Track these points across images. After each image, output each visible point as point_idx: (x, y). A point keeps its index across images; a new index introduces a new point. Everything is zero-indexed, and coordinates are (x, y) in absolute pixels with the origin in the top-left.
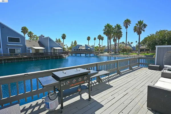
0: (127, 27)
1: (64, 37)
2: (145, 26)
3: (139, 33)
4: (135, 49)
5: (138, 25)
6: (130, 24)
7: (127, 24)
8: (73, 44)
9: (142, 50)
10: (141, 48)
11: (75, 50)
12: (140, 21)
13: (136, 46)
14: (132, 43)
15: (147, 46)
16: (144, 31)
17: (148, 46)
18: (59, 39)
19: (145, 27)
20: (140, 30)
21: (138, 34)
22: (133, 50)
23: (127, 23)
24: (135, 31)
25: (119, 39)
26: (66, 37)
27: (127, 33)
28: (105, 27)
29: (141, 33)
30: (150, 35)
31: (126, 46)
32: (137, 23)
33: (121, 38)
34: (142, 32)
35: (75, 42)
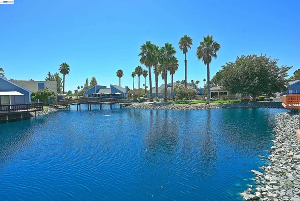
0: (185, 51)
1: (65, 70)
2: (217, 47)
3: (207, 61)
4: (203, 93)
5: (204, 46)
6: (191, 46)
7: (185, 45)
8: (89, 85)
9: (214, 94)
10: (212, 90)
11: (89, 96)
12: (208, 37)
13: (205, 87)
14: (198, 82)
15: (222, 86)
16: (215, 56)
17: (224, 85)
18: (57, 75)
19: (217, 49)
20: (208, 55)
21: (205, 63)
22: (199, 94)
23: (186, 43)
24: (199, 58)
25: (172, 73)
26: (69, 69)
27: (186, 61)
28: (144, 47)
29: (210, 60)
30: (226, 65)
31: (186, 87)
32: (203, 40)
33: (176, 72)
34: (213, 58)
35: (94, 81)
